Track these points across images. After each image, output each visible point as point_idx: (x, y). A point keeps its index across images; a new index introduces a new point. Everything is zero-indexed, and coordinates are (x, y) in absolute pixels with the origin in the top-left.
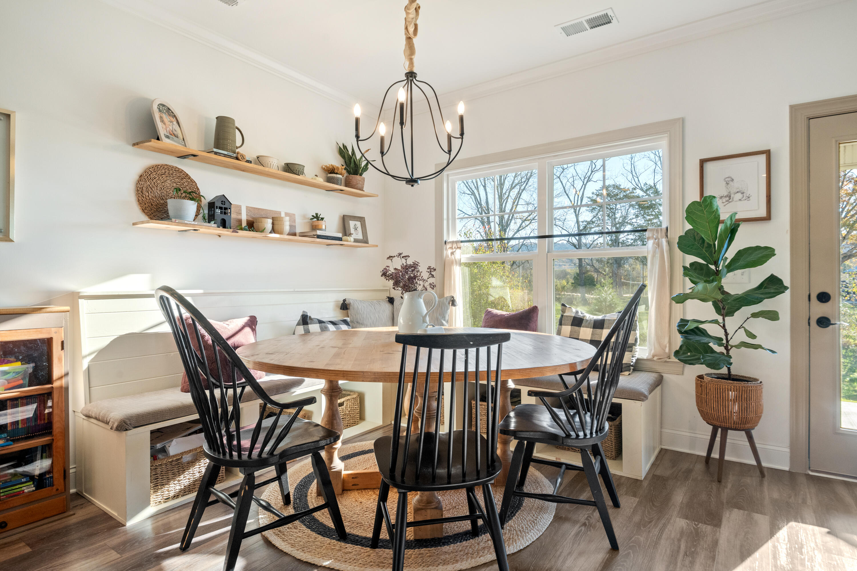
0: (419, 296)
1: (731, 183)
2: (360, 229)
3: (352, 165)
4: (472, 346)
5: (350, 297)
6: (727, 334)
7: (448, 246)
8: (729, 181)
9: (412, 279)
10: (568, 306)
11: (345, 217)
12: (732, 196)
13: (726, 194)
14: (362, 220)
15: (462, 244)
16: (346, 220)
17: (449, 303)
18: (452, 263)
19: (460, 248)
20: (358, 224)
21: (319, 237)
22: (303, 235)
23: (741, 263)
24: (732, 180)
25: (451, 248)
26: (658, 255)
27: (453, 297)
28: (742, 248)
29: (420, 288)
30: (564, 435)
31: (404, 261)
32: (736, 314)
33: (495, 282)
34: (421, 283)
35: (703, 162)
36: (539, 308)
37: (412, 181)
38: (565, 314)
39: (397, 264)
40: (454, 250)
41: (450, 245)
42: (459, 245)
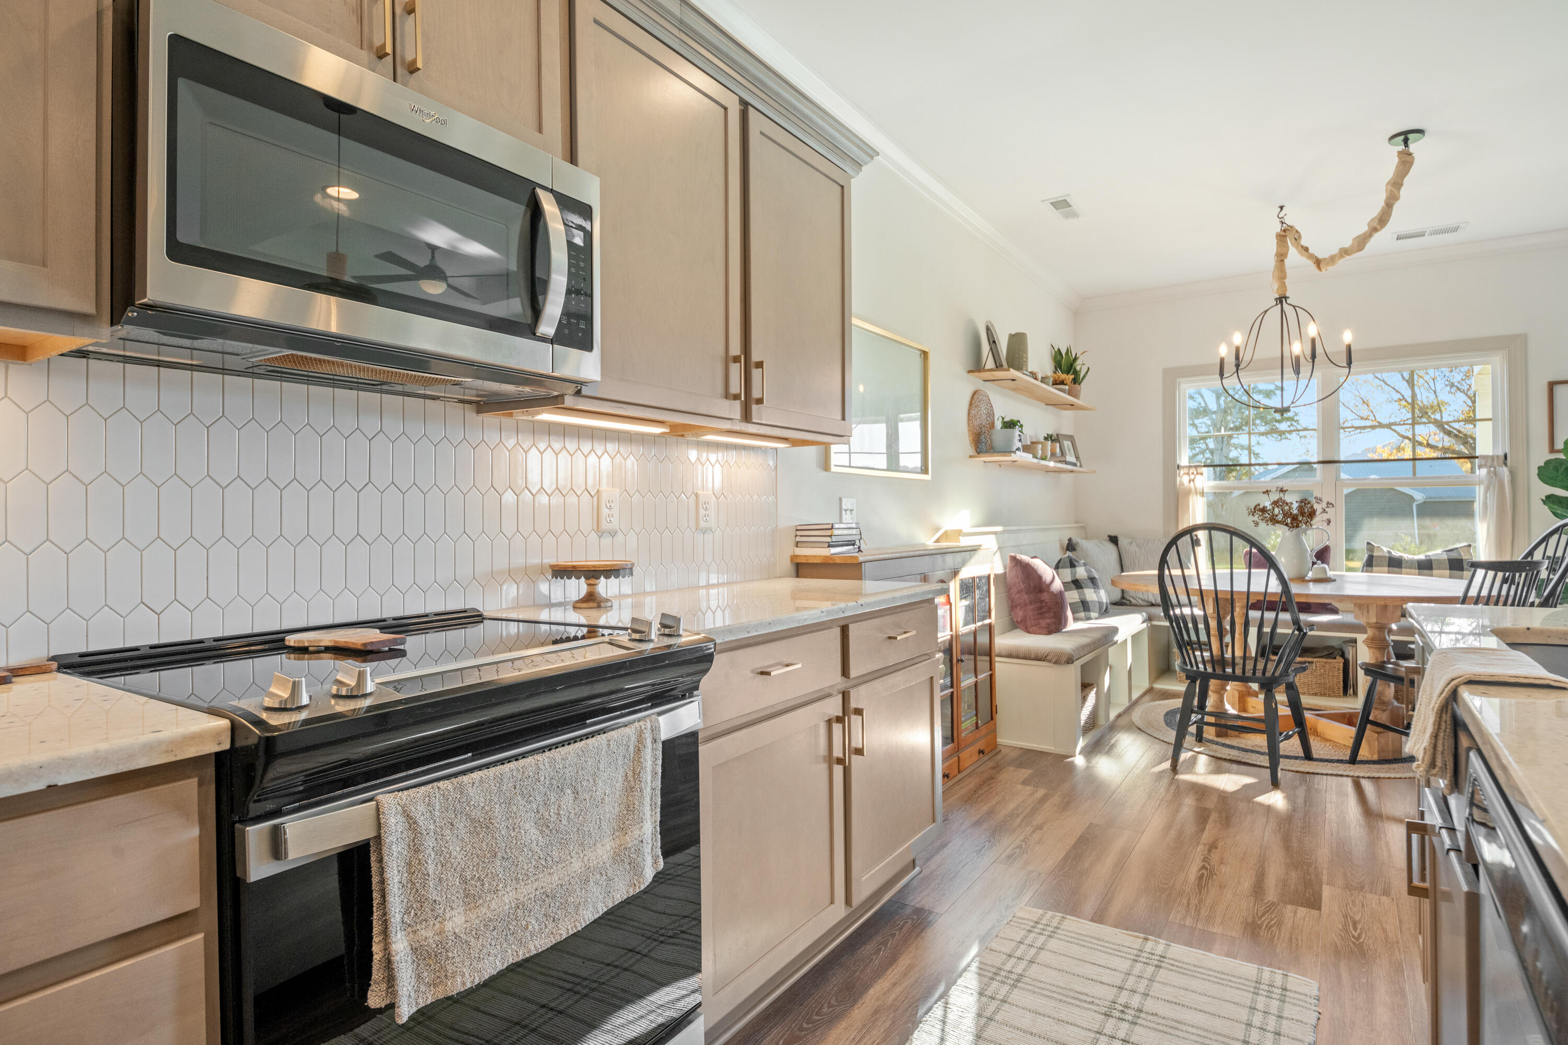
7: (1183, 471)
10: (1375, 545)
14: (1072, 439)
18: (1188, 492)
19: (1202, 474)
25: (1188, 474)
35: (1552, 385)
38: (1374, 555)
40: (1192, 477)
41: (1186, 471)
42: (1199, 470)
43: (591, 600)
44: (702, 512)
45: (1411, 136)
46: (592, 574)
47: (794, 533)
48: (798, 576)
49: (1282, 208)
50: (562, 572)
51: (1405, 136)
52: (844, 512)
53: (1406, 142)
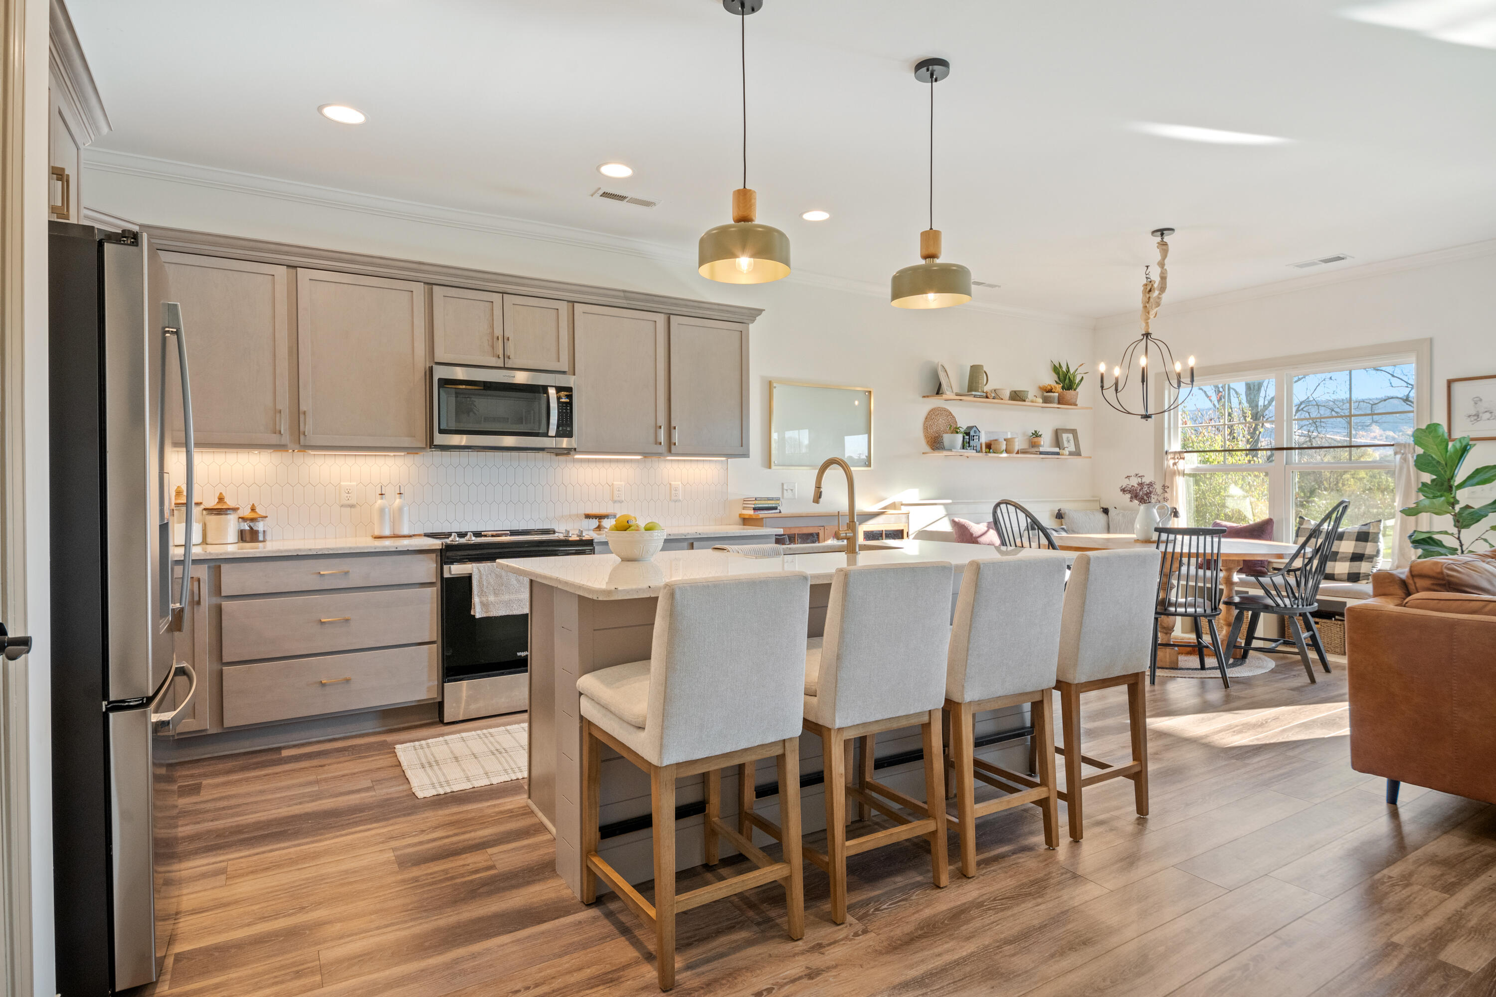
0: (1154, 507)
1: (1479, 403)
2: (1072, 442)
3: (1067, 381)
4: (1202, 535)
5: (1065, 507)
6: (1461, 545)
7: (1170, 456)
8: (1477, 401)
9: (1148, 494)
10: (1306, 519)
11: (1058, 431)
12: (1480, 415)
13: (1474, 413)
14: (1074, 432)
15: (1186, 454)
16: (1059, 434)
17: (1171, 515)
18: (1174, 473)
19: (1184, 459)
20: (1071, 436)
21: (1041, 453)
22: (1024, 452)
23: (1476, 480)
24: (1481, 400)
25: (1174, 458)
26: (1405, 470)
27: (1175, 509)
28: (1480, 466)
29: (1153, 501)
30: (1275, 605)
31: (1140, 480)
32: (1473, 527)
33: (1234, 490)
34: (1156, 497)
35: (1450, 383)
36: (1274, 520)
37: (1147, 417)
38: (1302, 527)
39: (1134, 482)
40: (1177, 461)
41: (1172, 456)
42: (1182, 455)
43: (599, 528)
44: (673, 492)
45: (1165, 232)
46: (600, 517)
47: (742, 502)
48: (744, 525)
49: (1147, 267)
50: (588, 516)
51: (1162, 232)
52: (785, 491)
53: (1162, 234)
